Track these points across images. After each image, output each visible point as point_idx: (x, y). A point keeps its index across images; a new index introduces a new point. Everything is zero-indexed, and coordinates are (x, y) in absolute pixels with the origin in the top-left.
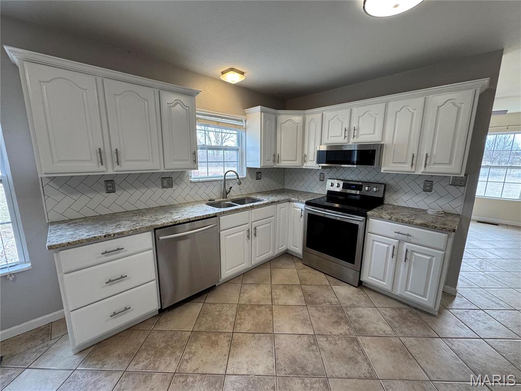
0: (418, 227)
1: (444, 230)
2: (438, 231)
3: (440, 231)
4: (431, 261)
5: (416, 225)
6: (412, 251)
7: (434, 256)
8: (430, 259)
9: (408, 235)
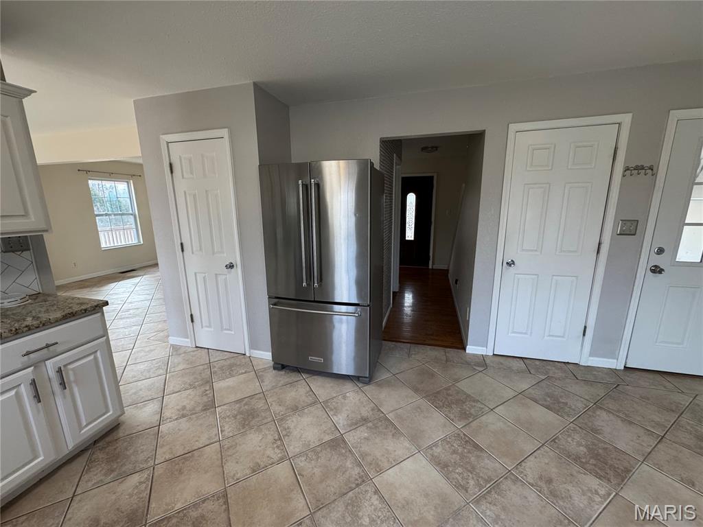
0: (61, 322)
1: (97, 308)
2: (90, 313)
3: (93, 312)
4: (96, 359)
5: (57, 321)
6: (65, 366)
7: (96, 351)
8: (95, 356)
9: (48, 346)
